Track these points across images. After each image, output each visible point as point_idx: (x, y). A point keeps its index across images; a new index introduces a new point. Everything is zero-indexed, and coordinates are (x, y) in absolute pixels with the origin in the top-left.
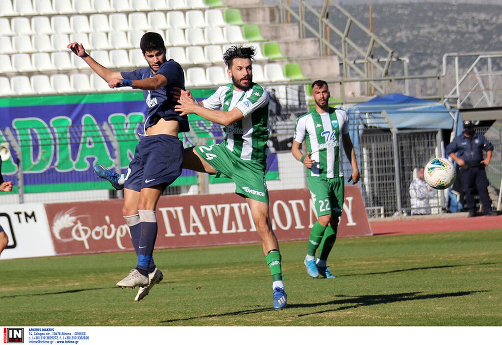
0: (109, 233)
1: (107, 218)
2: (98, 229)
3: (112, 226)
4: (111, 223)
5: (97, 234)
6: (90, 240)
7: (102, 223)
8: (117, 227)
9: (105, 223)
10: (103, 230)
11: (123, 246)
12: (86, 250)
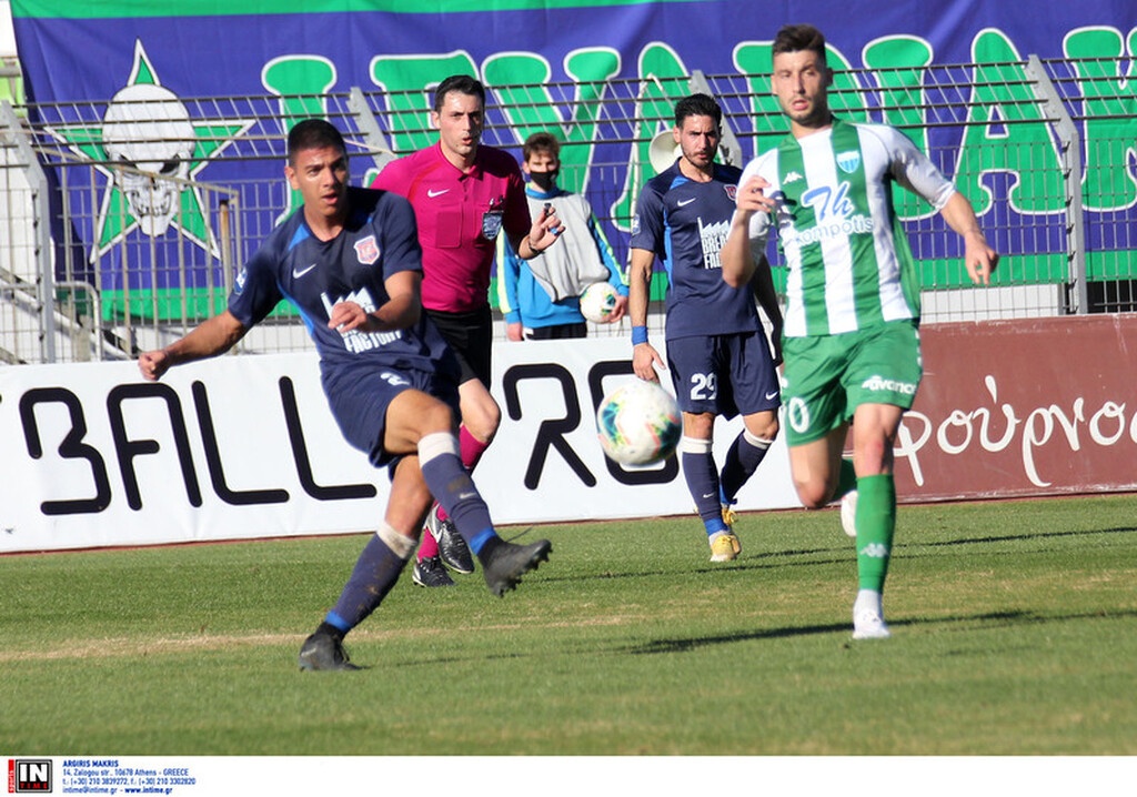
0: (995, 435)
1: (990, 382)
2: (957, 418)
3: (1008, 410)
4: (1003, 399)
5: (955, 435)
6: (930, 454)
7: (973, 398)
8: (1022, 415)
9: (983, 398)
10: (977, 423)
11: (1043, 480)
12: (917, 490)
